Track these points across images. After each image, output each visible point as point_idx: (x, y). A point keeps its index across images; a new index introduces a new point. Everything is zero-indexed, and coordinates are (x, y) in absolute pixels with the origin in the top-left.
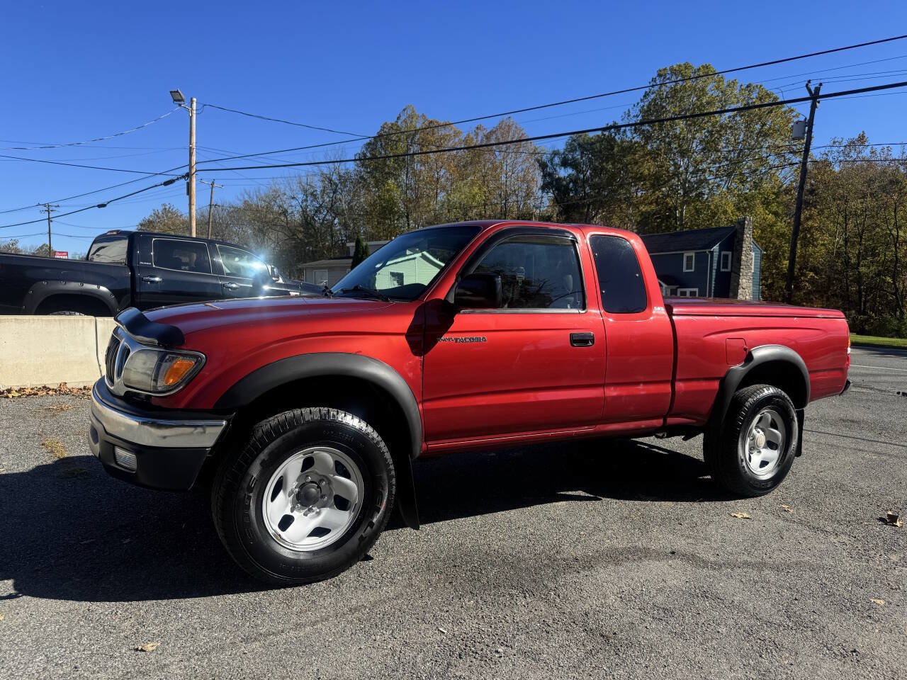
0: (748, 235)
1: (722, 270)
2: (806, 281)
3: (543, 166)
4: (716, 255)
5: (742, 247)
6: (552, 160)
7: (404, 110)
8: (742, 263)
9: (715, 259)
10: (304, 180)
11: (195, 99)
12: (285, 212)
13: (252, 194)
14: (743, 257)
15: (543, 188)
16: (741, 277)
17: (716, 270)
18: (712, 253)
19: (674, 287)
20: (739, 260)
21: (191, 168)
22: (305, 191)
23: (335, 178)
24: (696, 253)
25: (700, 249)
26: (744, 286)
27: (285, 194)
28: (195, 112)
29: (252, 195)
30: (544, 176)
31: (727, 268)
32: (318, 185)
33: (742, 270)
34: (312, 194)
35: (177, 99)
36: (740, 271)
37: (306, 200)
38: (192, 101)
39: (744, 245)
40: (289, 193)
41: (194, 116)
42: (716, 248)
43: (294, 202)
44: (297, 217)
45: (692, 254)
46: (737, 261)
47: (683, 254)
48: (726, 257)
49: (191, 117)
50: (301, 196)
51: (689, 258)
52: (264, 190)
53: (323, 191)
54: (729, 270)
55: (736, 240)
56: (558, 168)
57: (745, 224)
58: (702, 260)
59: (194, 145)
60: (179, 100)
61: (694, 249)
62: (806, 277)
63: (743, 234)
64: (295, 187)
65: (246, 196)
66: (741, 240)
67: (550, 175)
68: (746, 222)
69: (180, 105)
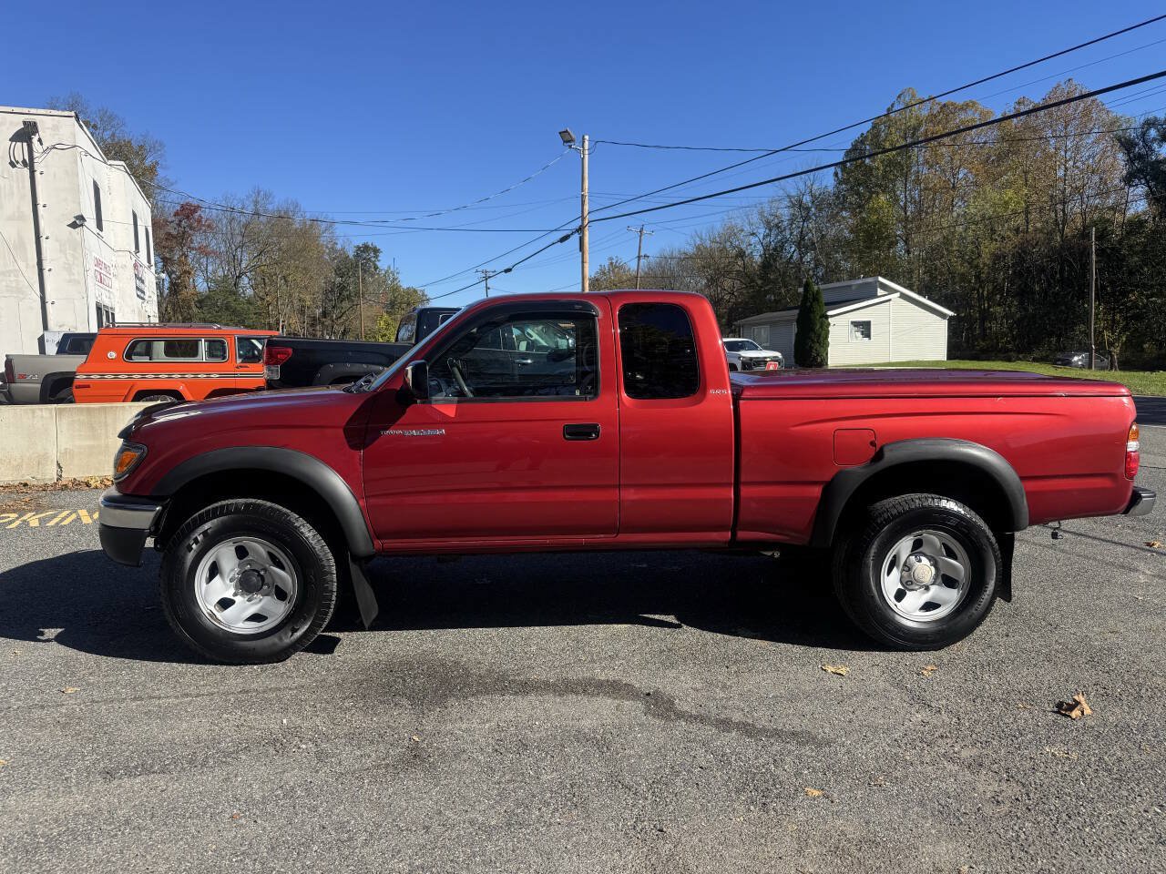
3: (1127, 145)
6: (1144, 134)
7: (899, 97)
10: (767, 209)
11: (587, 137)
12: (741, 254)
13: (704, 235)
15: (1129, 180)
21: (583, 218)
22: (768, 223)
23: (807, 199)
27: (742, 230)
28: (587, 152)
29: (704, 237)
30: (1131, 161)
32: (785, 213)
34: (777, 226)
35: (566, 138)
37: (769, 235)
38: (583, 139)
40: (747, 229)
41: (587, 157)
43: (753, 240)
44: (758, 259)
49: (583, 159)
50: (762, 231)
52: (719, 228)
53: (792, 221)
56: (1155, 146)
59: (586, 192)
60: (569, 141)
64: (755, 218)
65: (698, 239)
67: (1140, 157)
69: (570, 147)
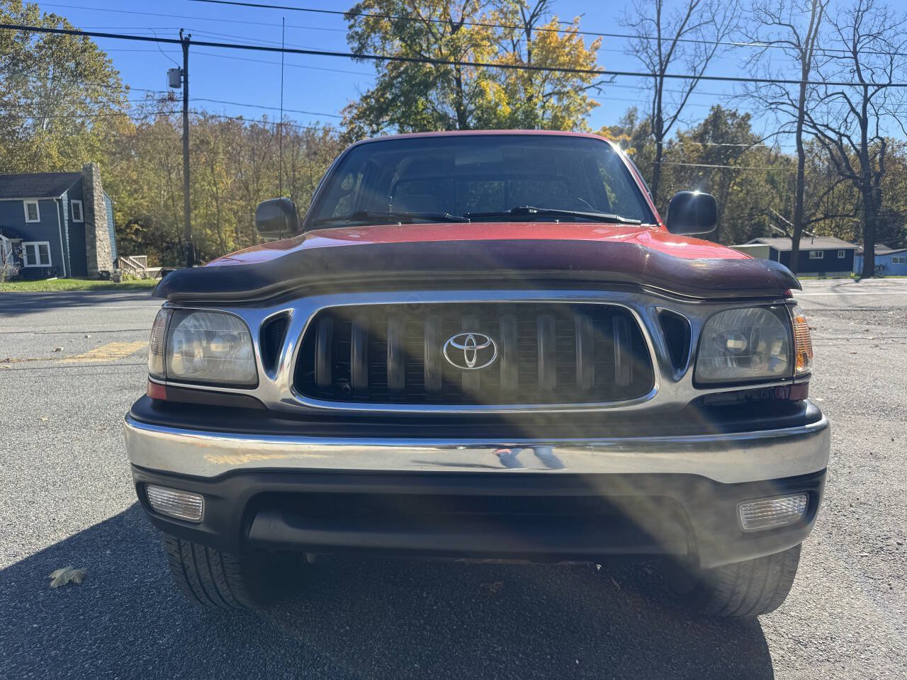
0: (97, 184)
1: (75, 221)
2: (133, 234)
4: (65, 203)
5: (93, 196)
8: (95, 213)
9: (65, 208)
14: (96, 207)
16: (97, 229)
17: (68, 220)
18: (60, 201)
19: (17, 240)
20: (92, 210)
24: (39, 201)
25: (43, 196)
26: (102, 238)
31: (79, 219)
33: (96, 221)
36: (94, 222)
39: (95, 194)
42: (64, 196)
45: (35, 201)
46: (90, 211)
47: (22, 201)
48: (76, 206)
51: (31, 207)
54: (82, 220)
55: (84, 188)
57: (92, 171)
58: (49, 209)
61: (38, 196)
62: (131, 229)
63: (91, 181)
66: (91, 189)
68: (93, 169)
